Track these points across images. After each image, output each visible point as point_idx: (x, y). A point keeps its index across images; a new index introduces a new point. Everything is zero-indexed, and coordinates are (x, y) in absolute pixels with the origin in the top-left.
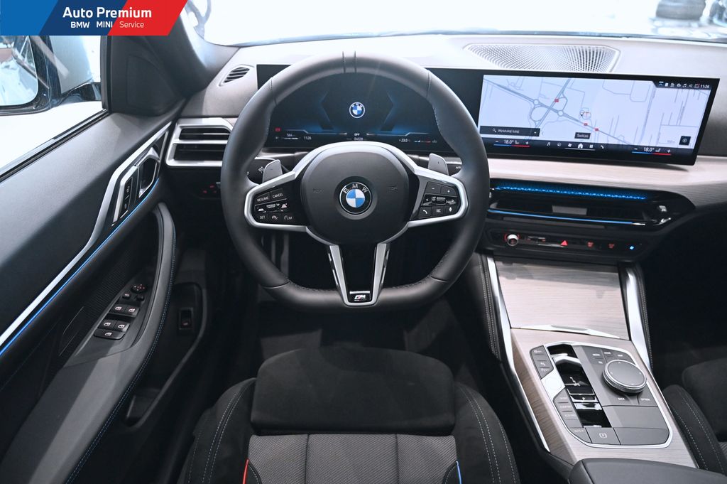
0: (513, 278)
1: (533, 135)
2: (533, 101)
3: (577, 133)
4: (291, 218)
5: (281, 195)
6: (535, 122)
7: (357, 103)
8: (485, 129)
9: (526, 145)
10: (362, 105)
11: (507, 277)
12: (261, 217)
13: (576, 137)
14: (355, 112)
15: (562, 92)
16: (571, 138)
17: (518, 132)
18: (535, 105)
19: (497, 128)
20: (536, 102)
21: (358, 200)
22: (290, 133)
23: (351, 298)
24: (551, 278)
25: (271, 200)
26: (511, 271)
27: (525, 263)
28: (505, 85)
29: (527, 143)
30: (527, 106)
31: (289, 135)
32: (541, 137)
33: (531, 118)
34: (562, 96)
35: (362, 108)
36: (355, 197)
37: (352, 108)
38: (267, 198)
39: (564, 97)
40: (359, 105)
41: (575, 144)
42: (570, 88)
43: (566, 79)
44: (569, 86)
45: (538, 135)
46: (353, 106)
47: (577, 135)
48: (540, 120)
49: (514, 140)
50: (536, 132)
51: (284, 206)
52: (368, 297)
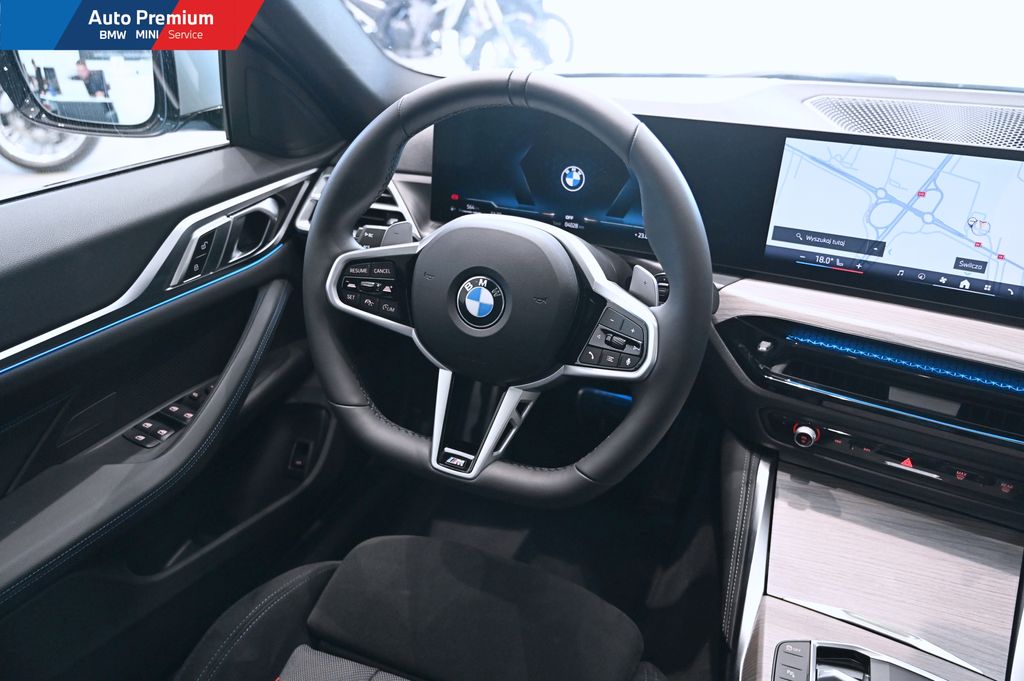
0: (802, 508)
1: (871, 253)
2: (875, 191)
3: (958, 260)
4: (392, 310)
5: (387, 271)
6: (877, 229)
7: (574, 168)
8: (783, 233)
9: (856, 269)
10: (581, 172)
12: (350, 297)
13: (957, 266)
14: (570, 182)
15: (933, 178)
16: (944, 266)
17: (843, 244)
18: (878, 198)
19: (805, 233)
20: (881, 194)
21: (482, 306)
22: (471, 203)
23: (443, 458)
25: (370, 276)
26: (802, 493)
27: (834, 487)
28: (825, 158)
29: (859, 266)
30: (864, 199)
31: (470, 207)
32: (887, 259)
33: (869, 221)
34: (932, 186)
35: (581, 176)
37: (565, 175)
38: (365, 271)
39: (937, 189)
40: (577, 171)
41: (955, 280)
42: (950, 173)
43: (942, 156)
44: (947, 168)
45: (880, 254)
46: (566, 171)
47: (959, 263)
48: (887, 227)
49: (835, 257)
50: (878, 247)
51: (387, 289)
52: (468, 465)
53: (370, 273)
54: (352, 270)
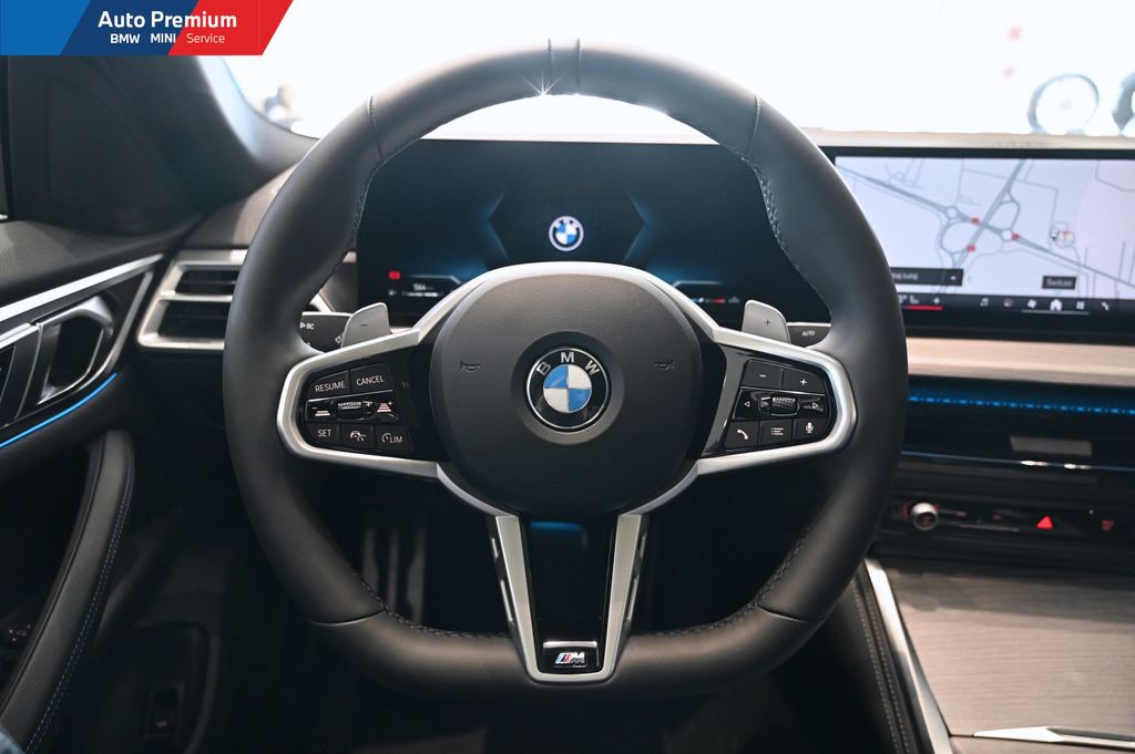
0: (930, 608)
1: (948, 283)
2: (945, 210)
3: (1046, 278)
4: (398, 440)
5: (378, 379)
6: (952, 254)
7: (567, 219)
9: (933, 304)
10: (577, 224)
11: (916, 606)
12: (322, 433)
13: (1045, 286)
14: (562, 238)
15: (1008, 189)
16: (1031, 288)
17: (915, 277)
18: (949, 218)
20: (952, 213)
21: (573, 393)
22: (420, 281)
23: (547, 660)
24: (1016, 607)
25: (352, 392)
27: (952, 573)
28: (884, 177)
29: (937, 301)
30: (934, 221)
31: (418, 287)
32: (967, 288)
33: (942, 247)
34: (1007, 198)
35: (578, 229)
36: (569, 385)
37: (555, 230)
38: (341, 385)
39: (1013, 201)
40: (571, 222)
41: (1044, 302)
42: (1025, 181)
43: (1014, 162)
44: (1021, 176)
45: (959, 283)
46: (556, 224)
47: (1047, 282)
48: (963, 252)
49: (908, 294)
50: (955, 276)
51: (384, 408)
52: (594, 660)
53: (351, 387)
54: (319, 388)
